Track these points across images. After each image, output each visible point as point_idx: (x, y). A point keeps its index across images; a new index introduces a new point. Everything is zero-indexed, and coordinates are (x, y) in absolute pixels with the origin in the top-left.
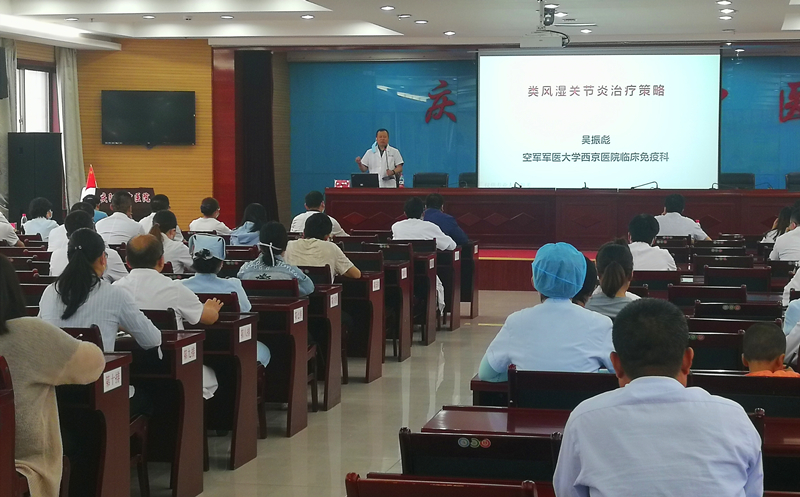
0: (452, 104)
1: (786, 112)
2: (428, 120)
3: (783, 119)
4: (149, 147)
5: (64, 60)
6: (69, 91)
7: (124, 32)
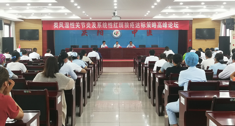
0: (87, 32)
1: (148, 34)
2: (82, 36)
3: (148, 35)
4: (29, 40)
5: (12, 23)
6: (13, 29)
7: (25, 18)
